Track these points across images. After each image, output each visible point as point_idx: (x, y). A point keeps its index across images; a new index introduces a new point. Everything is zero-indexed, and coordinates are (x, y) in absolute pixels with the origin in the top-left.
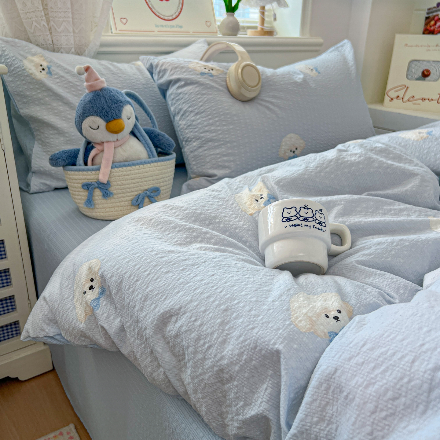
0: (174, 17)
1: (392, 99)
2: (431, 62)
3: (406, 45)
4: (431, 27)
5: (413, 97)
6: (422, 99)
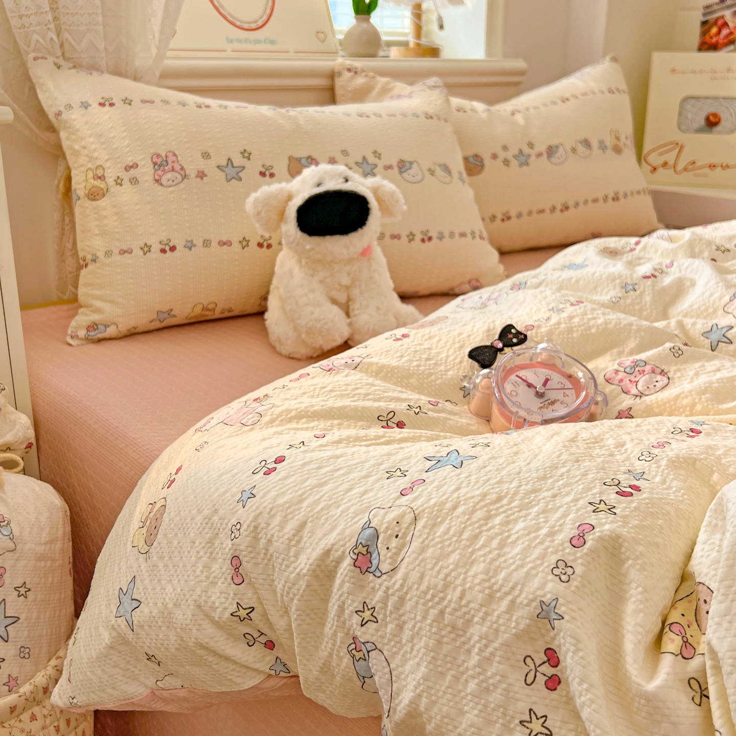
1: (655, 169)
2: (721, 100)
3: (673, 71)
4: (711, 38)
5: (694, 162)
6: (710, 166)
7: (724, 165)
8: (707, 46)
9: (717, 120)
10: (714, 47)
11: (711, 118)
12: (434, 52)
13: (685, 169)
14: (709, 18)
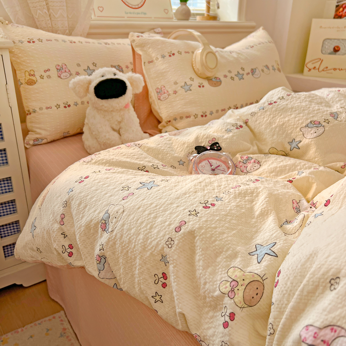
1: (310, 70)
2: (341, 40)
3: (321, 27)
4: (340, 13)
5: (327, 67)
6: (334, 69)
7: (340, 69)
8: (338, 16)
9: (338, 49)
10: (340, 17)
11: (336, 48)
12: (215, 18)
13: (323, 70)
14: (339, 4)
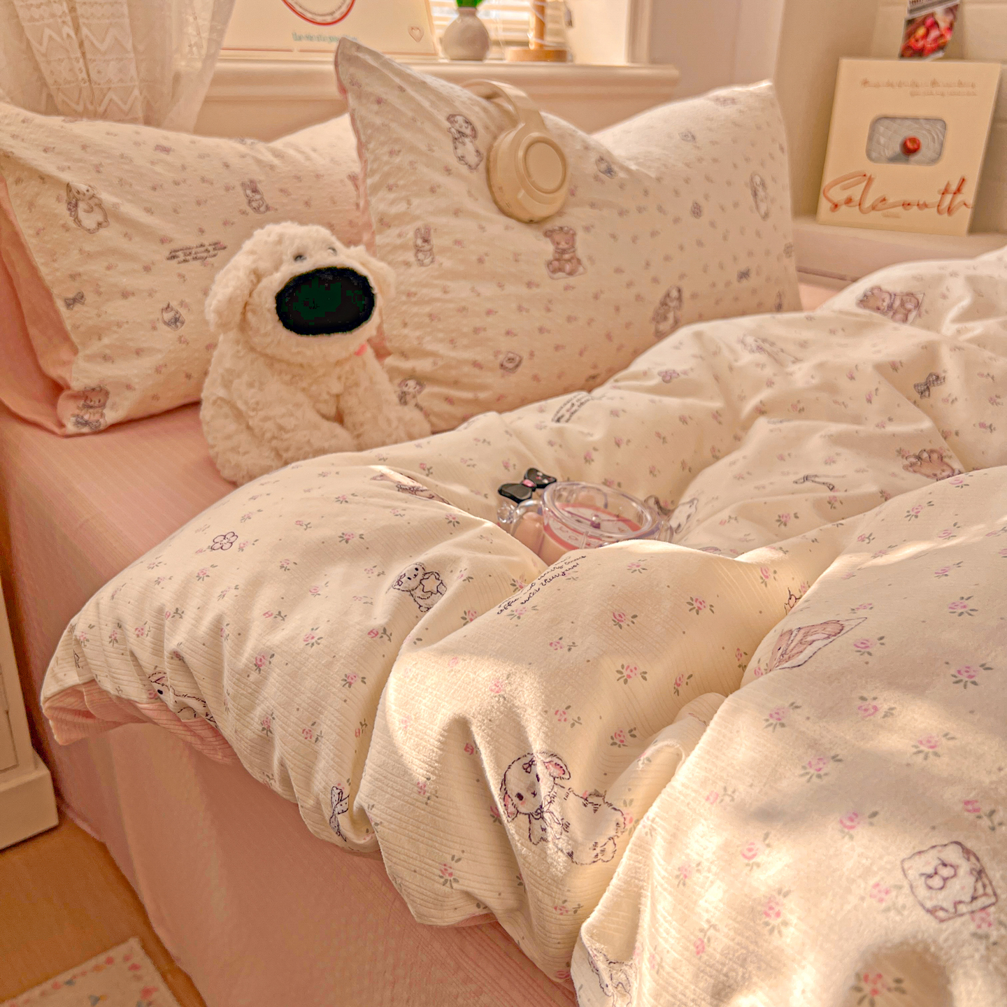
0: (337, 15)
1: (836, 206)
2: (921, 121)
3: (865, 83)
4: (917, 41)
5: (884, 200)
6: (903, 205)
7: (921, 203)
8: (912, 51)
9: (916, 146)
10: (920, 53)
11: (910, 145)
12: (559, 55)
13: (873, 208)
14: (916, 15)
